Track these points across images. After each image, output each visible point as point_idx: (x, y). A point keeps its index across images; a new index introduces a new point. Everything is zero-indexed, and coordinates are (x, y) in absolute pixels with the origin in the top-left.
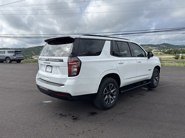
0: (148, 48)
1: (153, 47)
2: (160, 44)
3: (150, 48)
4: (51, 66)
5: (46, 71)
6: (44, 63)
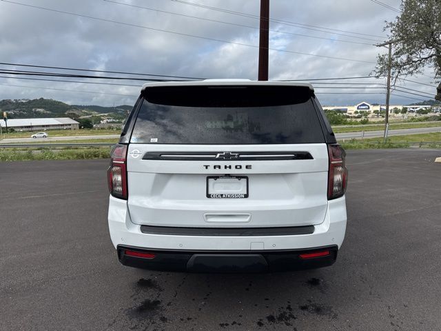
0: (90, 114)
1: (102, 113)
2: (118, 107)
3: (96, 114)
4: (239, 177)
5: (209, 196)
6: (207, 167)
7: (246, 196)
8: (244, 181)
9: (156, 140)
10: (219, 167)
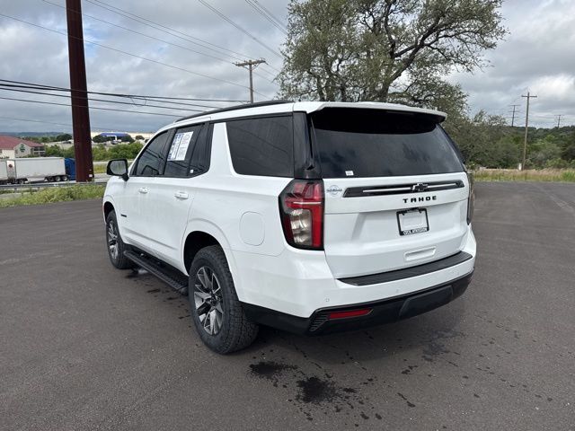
4: (421, 210)
5: (402, 233)
6: (405, 200)
7: (428, 229)
8: (424, 212)
9: (351, 173)
10: (415, 200)
